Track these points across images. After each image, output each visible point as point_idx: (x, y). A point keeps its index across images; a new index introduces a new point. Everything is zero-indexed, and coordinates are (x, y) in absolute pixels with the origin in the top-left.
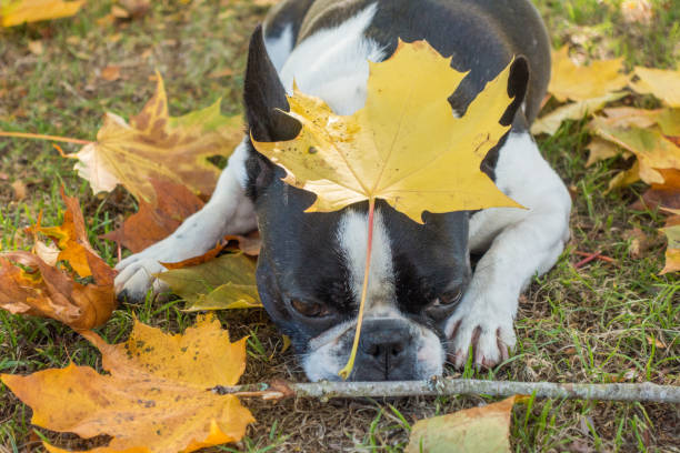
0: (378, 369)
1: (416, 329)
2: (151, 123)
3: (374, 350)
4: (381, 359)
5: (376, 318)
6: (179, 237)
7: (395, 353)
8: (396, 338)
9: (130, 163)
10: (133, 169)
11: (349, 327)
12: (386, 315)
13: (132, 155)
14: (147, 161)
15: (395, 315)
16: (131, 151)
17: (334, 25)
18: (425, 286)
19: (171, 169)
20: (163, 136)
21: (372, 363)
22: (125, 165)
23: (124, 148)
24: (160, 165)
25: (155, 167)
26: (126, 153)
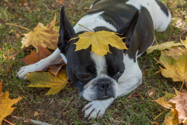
0: (103, 91)
1: (113, 80)
2: (51, 26)
3: (102, 86)
4: (104, 88)
5: (102, 77)
6: (37, 65)
7: (108, 86)
8: (108, 83)
9: (40, 38)
10: (40, 39)
11: (94, 80)
12: (104, 77)
13: (41, 36)
14: (44, 38)
15: (107, 77)
16: (41, 34)
17: (91, 14)
18: (115, 69)
19: (50, 41)
20: (52, 30)
21: (102, 90)
22: (38, 38)
23: (39, 33)
24: (47, 39)
25: (45, 40)
26: (40, 35)
